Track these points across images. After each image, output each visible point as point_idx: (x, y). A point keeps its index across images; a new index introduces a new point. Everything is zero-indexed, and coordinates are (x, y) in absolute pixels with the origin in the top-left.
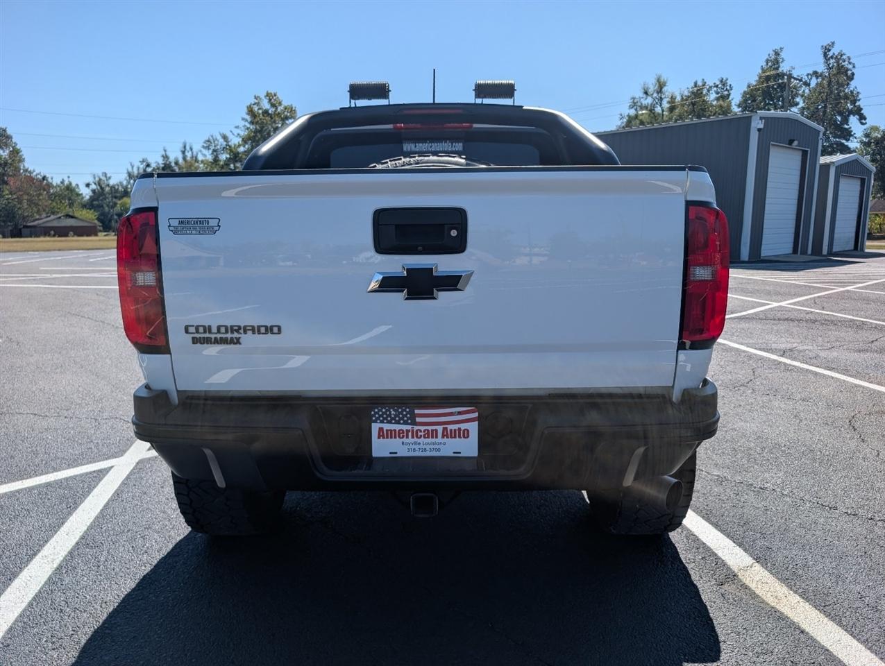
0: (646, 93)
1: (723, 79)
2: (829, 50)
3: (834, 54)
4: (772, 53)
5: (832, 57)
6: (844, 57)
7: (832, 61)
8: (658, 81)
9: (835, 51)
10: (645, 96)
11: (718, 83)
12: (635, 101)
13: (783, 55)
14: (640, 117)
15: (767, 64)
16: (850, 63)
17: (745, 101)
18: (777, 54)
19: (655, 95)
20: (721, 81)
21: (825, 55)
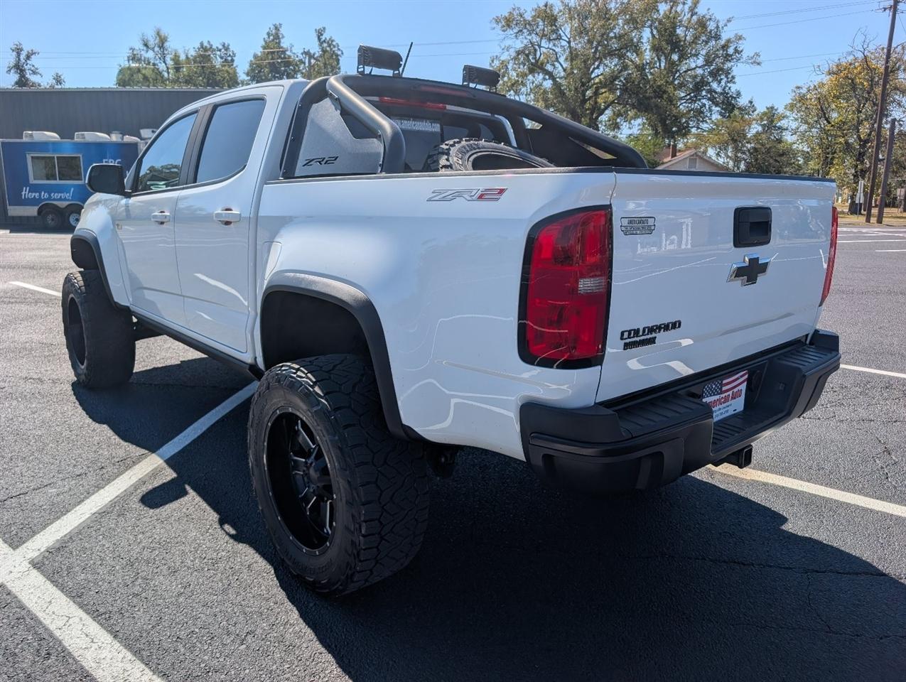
0: (146, 45)
1: (224, 44)
2: (322, 35)
3: (326, 39)
4: (272, 27)
5: (324, 41)
6: (334, 43)
7: (325, 45)
8: (158, 34)
9: (326, 36)
10: (145, 48)
11: (220, 47)
12: (135, 53)
13: (282, 31)
14: (143, 72)
15: (269, 37)
16: (339, 49)
17: (253, 70)
18: (277, 28)
19: (157, 49)
20: (224, 46)
21: (319, 39)
